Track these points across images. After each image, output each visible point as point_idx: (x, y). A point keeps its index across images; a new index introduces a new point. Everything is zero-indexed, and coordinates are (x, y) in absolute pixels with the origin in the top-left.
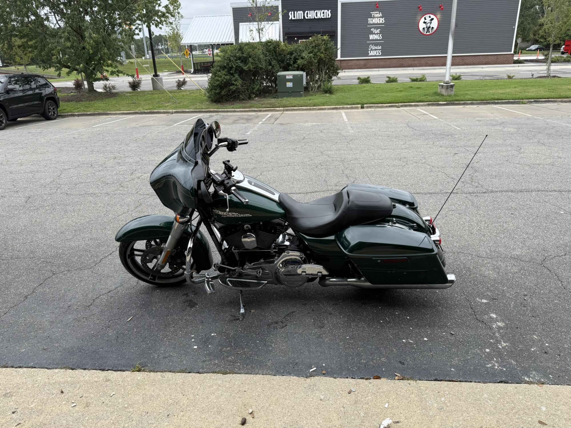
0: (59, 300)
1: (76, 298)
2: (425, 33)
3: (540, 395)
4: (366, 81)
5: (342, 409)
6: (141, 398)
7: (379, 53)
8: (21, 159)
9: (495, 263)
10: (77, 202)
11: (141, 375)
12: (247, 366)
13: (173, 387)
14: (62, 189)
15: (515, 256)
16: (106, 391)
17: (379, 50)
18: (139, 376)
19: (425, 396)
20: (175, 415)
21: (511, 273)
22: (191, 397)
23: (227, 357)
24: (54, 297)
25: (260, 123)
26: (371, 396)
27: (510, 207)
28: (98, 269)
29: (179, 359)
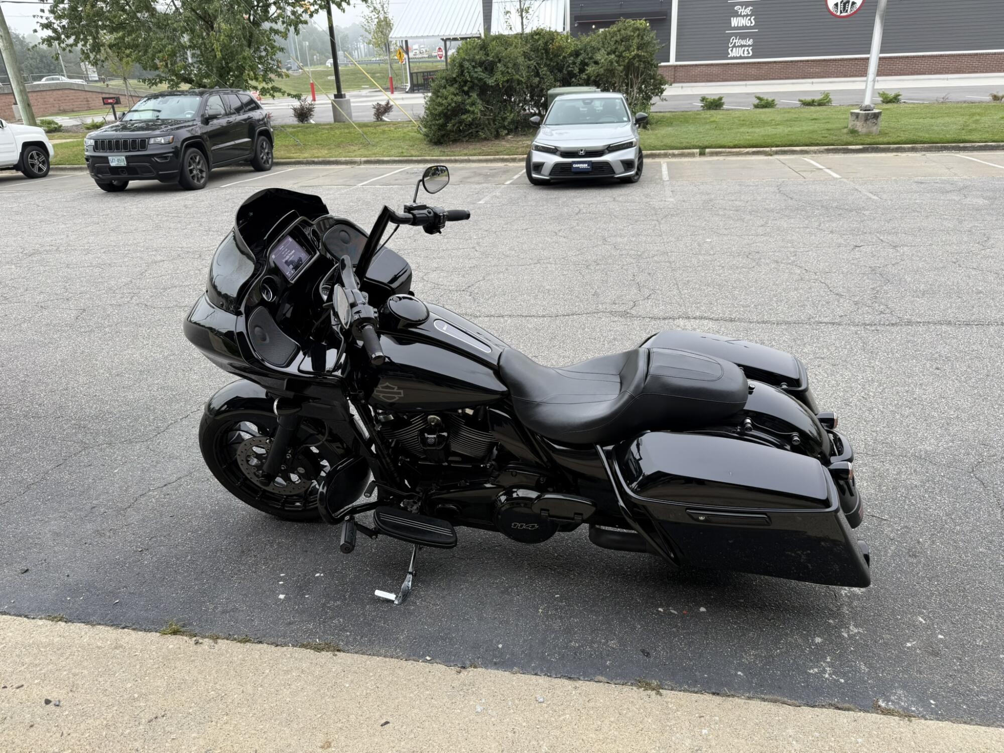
0: (80, 495)
1: (107, 493)
2: (838, 14)
3: (901, 739)
4: (715, 104)
5: (510, 735)
6: (165, 683)
7: (749, 53)
8: (91, 241)
9: (877, 465)
10: (159, 320)
11: (176, 642)
12: (362, 637)
13: (224, 667)
14: (139, 298)
15: (923, 453)
16: (111, 666)
17: (749, 46)
18: (174, 642)
19: (673, 722)
20: (213, 719)
21: (906, 487)
22: (249, 689)
23: (332, 618)
24: (73, 489)
25: (508, 182)
26: (570, 715)
27: (937, 355)
28: (159, 444)
29: (249, 615)
